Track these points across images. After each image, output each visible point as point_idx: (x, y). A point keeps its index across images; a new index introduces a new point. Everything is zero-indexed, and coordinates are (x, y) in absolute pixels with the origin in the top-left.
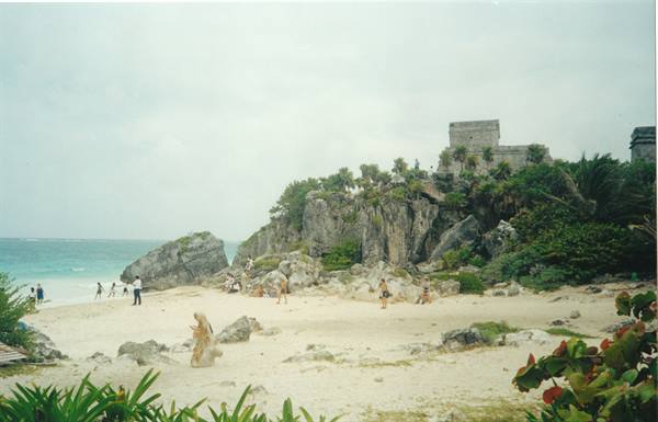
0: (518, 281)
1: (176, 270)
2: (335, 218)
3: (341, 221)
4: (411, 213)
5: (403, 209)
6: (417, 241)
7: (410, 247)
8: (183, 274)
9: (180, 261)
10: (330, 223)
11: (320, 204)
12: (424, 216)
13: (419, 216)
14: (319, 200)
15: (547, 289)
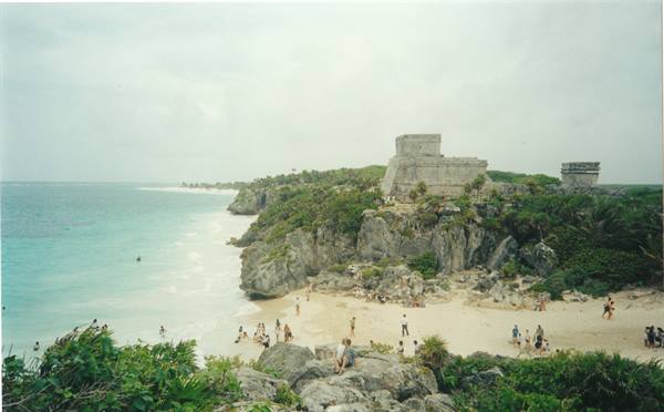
0: (578, 290)
1: (286, 279)
2: (392, 232)
3: (398, 235)
4: (467, 234)
5: (462, 231)
6: (471, 254)
7: (466, 258)
8: (292, 282)
9: (289, 271)
10: (389, 236)
11: (380, 221)
12: (476, 236)
13: (473, 235)
14: (378, 218)
15: (601, 296)
